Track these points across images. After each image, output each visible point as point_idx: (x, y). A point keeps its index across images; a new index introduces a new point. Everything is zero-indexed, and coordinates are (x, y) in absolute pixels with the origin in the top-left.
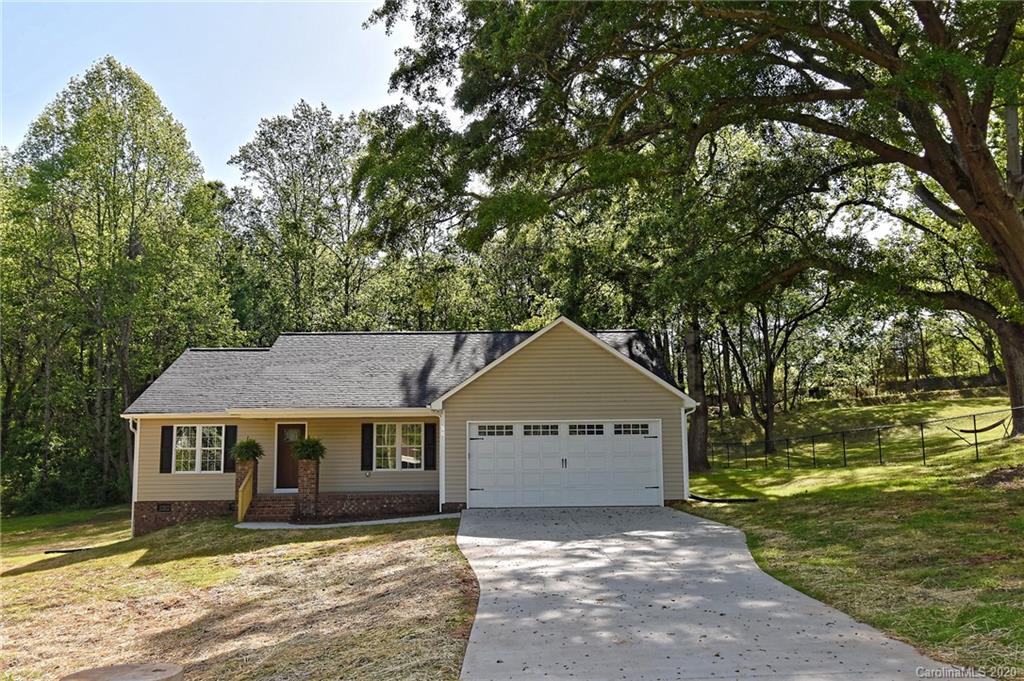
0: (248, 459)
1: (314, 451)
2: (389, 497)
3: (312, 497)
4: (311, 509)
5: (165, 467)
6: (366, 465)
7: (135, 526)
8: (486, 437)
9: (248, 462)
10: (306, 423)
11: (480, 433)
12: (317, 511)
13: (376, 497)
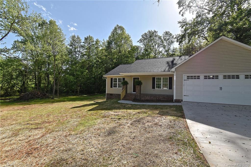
0: (125, 85)
1: (140, 83)
2: (159, 96)
3: (139, 95)
4: (139, 98)
5: (111, 87)
6: (153, 87)
7: (107, 98)
8: (190, 80)
9: (124, 86)
10: (139, 77)
11: (187, 78)
12: (140, 98)
13: (155, 96)
